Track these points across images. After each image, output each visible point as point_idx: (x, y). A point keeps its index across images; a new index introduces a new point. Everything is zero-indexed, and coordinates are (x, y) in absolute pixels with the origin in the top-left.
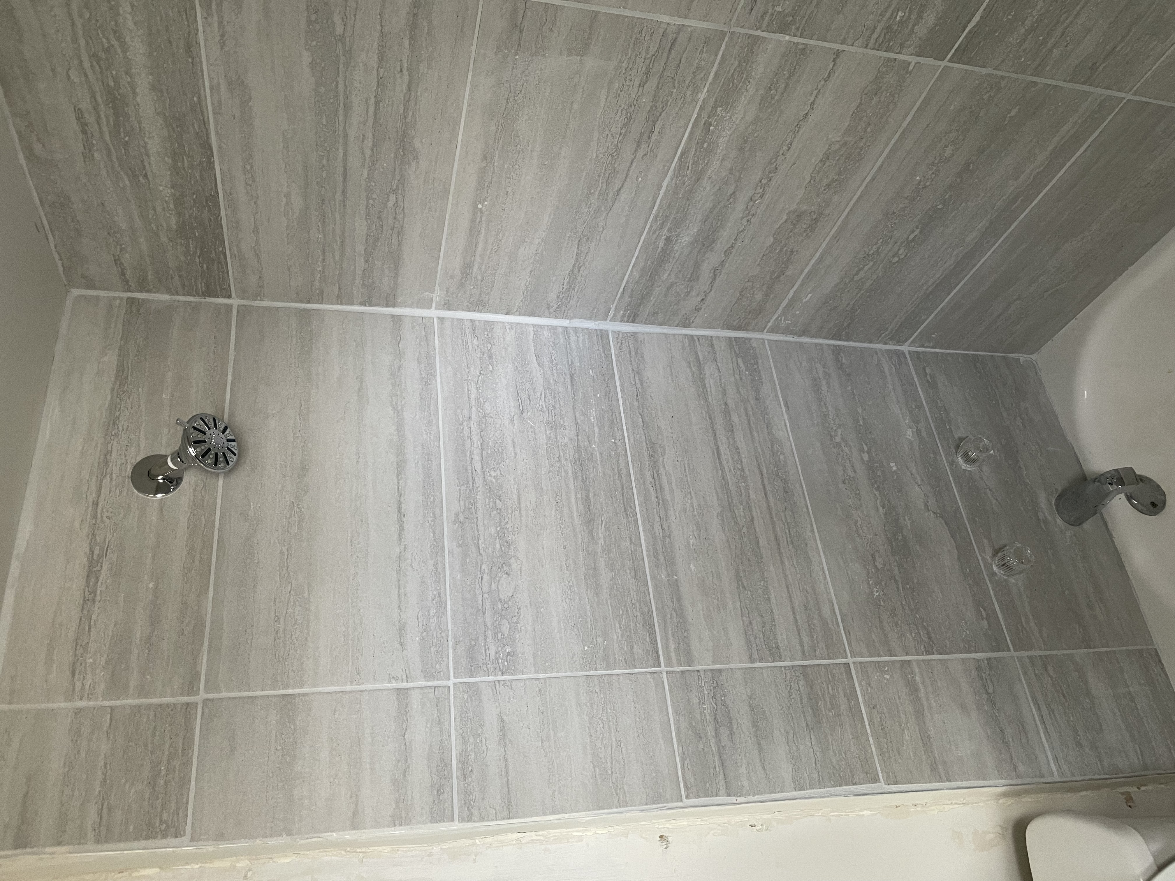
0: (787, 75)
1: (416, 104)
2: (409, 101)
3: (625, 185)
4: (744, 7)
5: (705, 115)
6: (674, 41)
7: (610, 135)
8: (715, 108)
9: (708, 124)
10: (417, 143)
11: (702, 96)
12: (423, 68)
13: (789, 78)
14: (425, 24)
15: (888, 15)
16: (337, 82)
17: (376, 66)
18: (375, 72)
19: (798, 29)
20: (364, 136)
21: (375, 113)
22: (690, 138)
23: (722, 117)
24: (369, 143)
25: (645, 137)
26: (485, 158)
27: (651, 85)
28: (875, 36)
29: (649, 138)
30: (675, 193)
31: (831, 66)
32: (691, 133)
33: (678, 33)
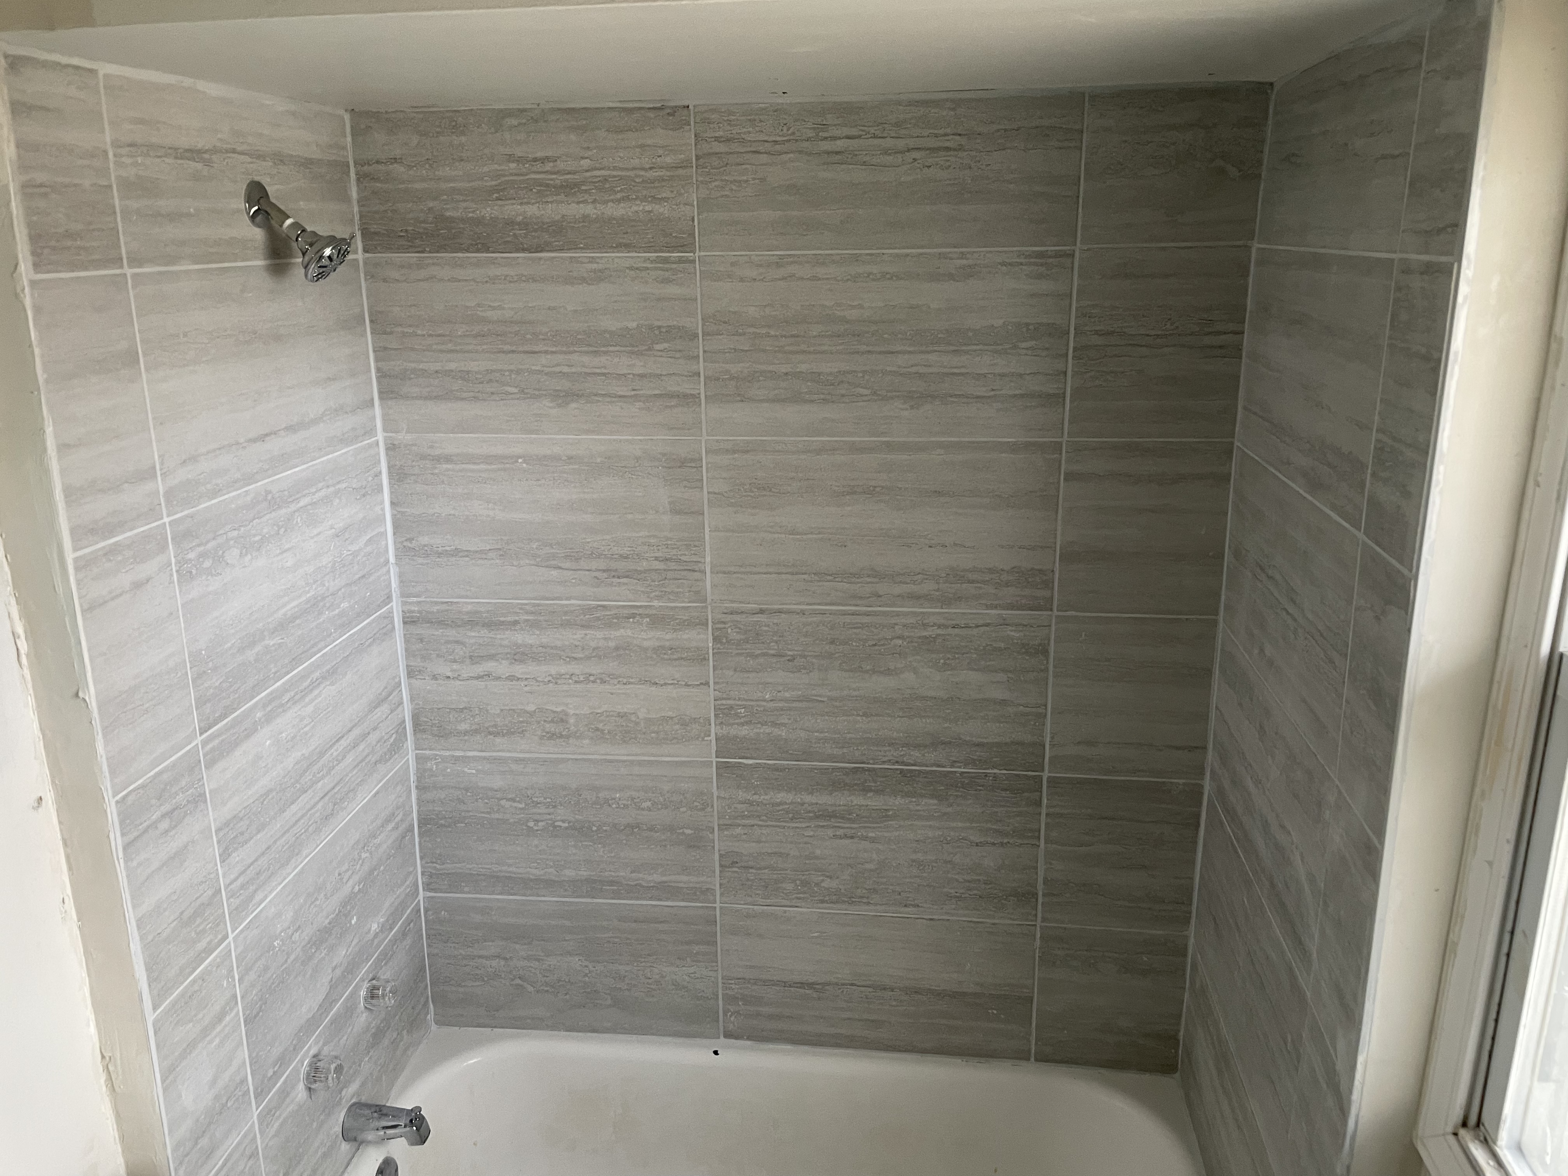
0: (684, 656)
1: (608, 402)
2: (610, 396)
3: (565, 572)
4: (726, 608)
5: (641, 611)
6: (694, 571)
7: (609, 547)
8: (648, 616)
9: (633, 616)
10: (574, 405)
11: (656, 603)
12: (638, 405)
13: (682, 658)
14: (673, 404)
15: (740, 703)
16: (615, 346)
17: (634, 372)
18: (629, 372)
19: (719, 649)
20: (572, 366)
21: (594, 374)
22: (618, 607)
23: (642, 624)
24: (566, 369)
25: (613, 573)
26: (570, 458)
27: (657, 565)
28: (724, 702)
29: (614, 576)
30: (566, 613)
31: (697, 683)
32: (624, 606)
33: (700, 571)
